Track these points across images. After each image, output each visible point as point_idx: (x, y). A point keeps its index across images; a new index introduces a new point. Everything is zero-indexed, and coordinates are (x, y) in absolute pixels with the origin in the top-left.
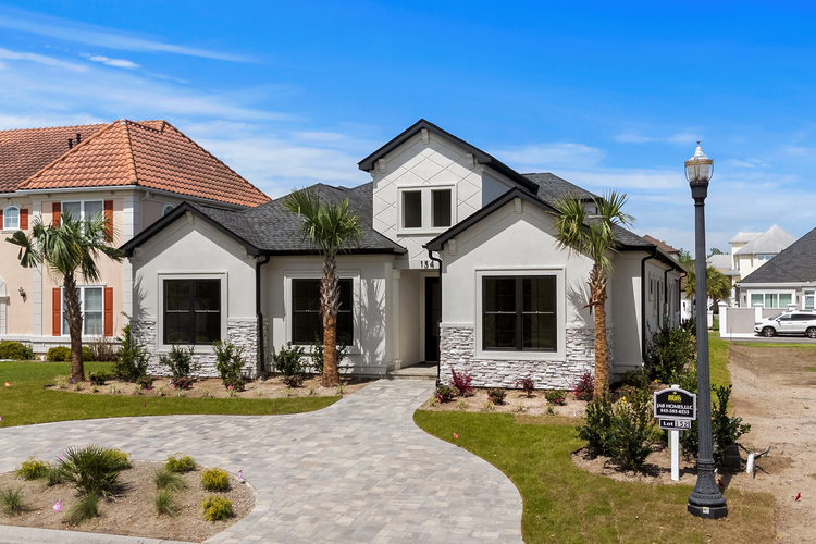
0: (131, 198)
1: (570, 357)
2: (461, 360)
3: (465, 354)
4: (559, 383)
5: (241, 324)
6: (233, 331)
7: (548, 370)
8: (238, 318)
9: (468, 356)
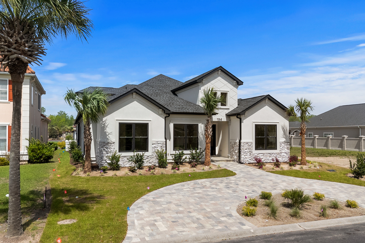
0: (28, 80)
1: (281, 151)
2: (248, 154)
3: (250, 151)
5: (158, 143)
6: (155, 145)
8: (157, 140)
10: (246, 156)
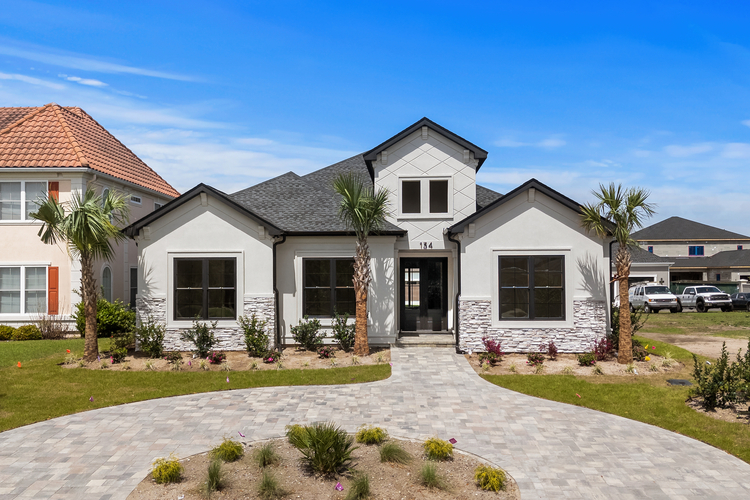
0: (80, 180)
1: (577, 325)
2: (480, 329)
3: (483, 324)
4: (568, 347)
5: (258, 300)
6: (250, 306)
7: (558, 336)
8: (255, 295)
9: (486, 325)
10: (473, 336)
